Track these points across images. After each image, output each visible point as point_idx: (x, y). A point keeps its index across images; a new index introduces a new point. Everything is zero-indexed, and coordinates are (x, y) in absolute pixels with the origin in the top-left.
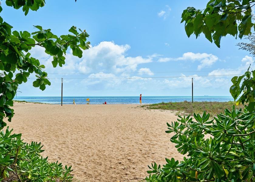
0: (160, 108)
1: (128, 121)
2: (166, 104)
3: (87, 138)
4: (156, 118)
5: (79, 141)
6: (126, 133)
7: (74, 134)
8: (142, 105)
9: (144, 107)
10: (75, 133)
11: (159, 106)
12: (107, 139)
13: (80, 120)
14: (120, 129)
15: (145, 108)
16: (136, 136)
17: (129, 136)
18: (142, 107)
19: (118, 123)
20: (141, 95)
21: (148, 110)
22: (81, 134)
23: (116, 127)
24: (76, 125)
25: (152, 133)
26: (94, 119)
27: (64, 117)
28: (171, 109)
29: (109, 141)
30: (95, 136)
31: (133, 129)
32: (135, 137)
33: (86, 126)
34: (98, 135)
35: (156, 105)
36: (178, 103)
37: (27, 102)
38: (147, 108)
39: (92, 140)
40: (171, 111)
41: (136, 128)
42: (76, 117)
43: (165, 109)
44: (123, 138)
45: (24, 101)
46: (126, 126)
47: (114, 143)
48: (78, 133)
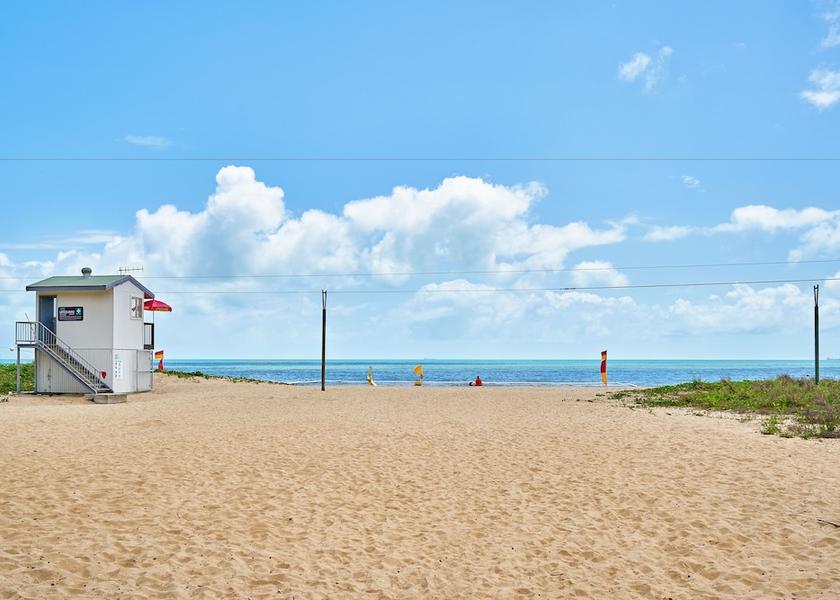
0: (686, 402)
1: (572, 457)
2: (710, 387)
3: (392, 549)
4: (689, 445)
5: (354, 568)
6: (578, 521)
7: (337, 523)
8: (615, 391)
9: (626, 399)
10: (346, 513)
11: (680, 393)
12: (489, 553)
13: (378, 448)
14: (547, 499)
15: (630, 401)
16: (628, 539)
17: (593, 543)
18: (618, 396)
19: (531, 465)
20: (604, 353)
21: (643, 412)
22: (370, 522)
23: (523, 484)
24: (357, 474)
25: (702, 526)
26: (433, 444)
27: (320, 434)
28: (735, 408)
29: (498, 571)
30: (432, 538)
31: (604, 499)
32: (623, 544)
33: (399, 479)
34: (448, 531)
35: (668, 389)
36: (755, 383)
37: (207, 377)
38: (638, 401)
39: (414, 558)
40: (738, 416)
41: (616, 493)
42: (364, 435)
43: (709, 407)
44: (564, 553)
45: (198, 374)
46: (569, 481)
47: (526, 584)
48: (356, 517)
